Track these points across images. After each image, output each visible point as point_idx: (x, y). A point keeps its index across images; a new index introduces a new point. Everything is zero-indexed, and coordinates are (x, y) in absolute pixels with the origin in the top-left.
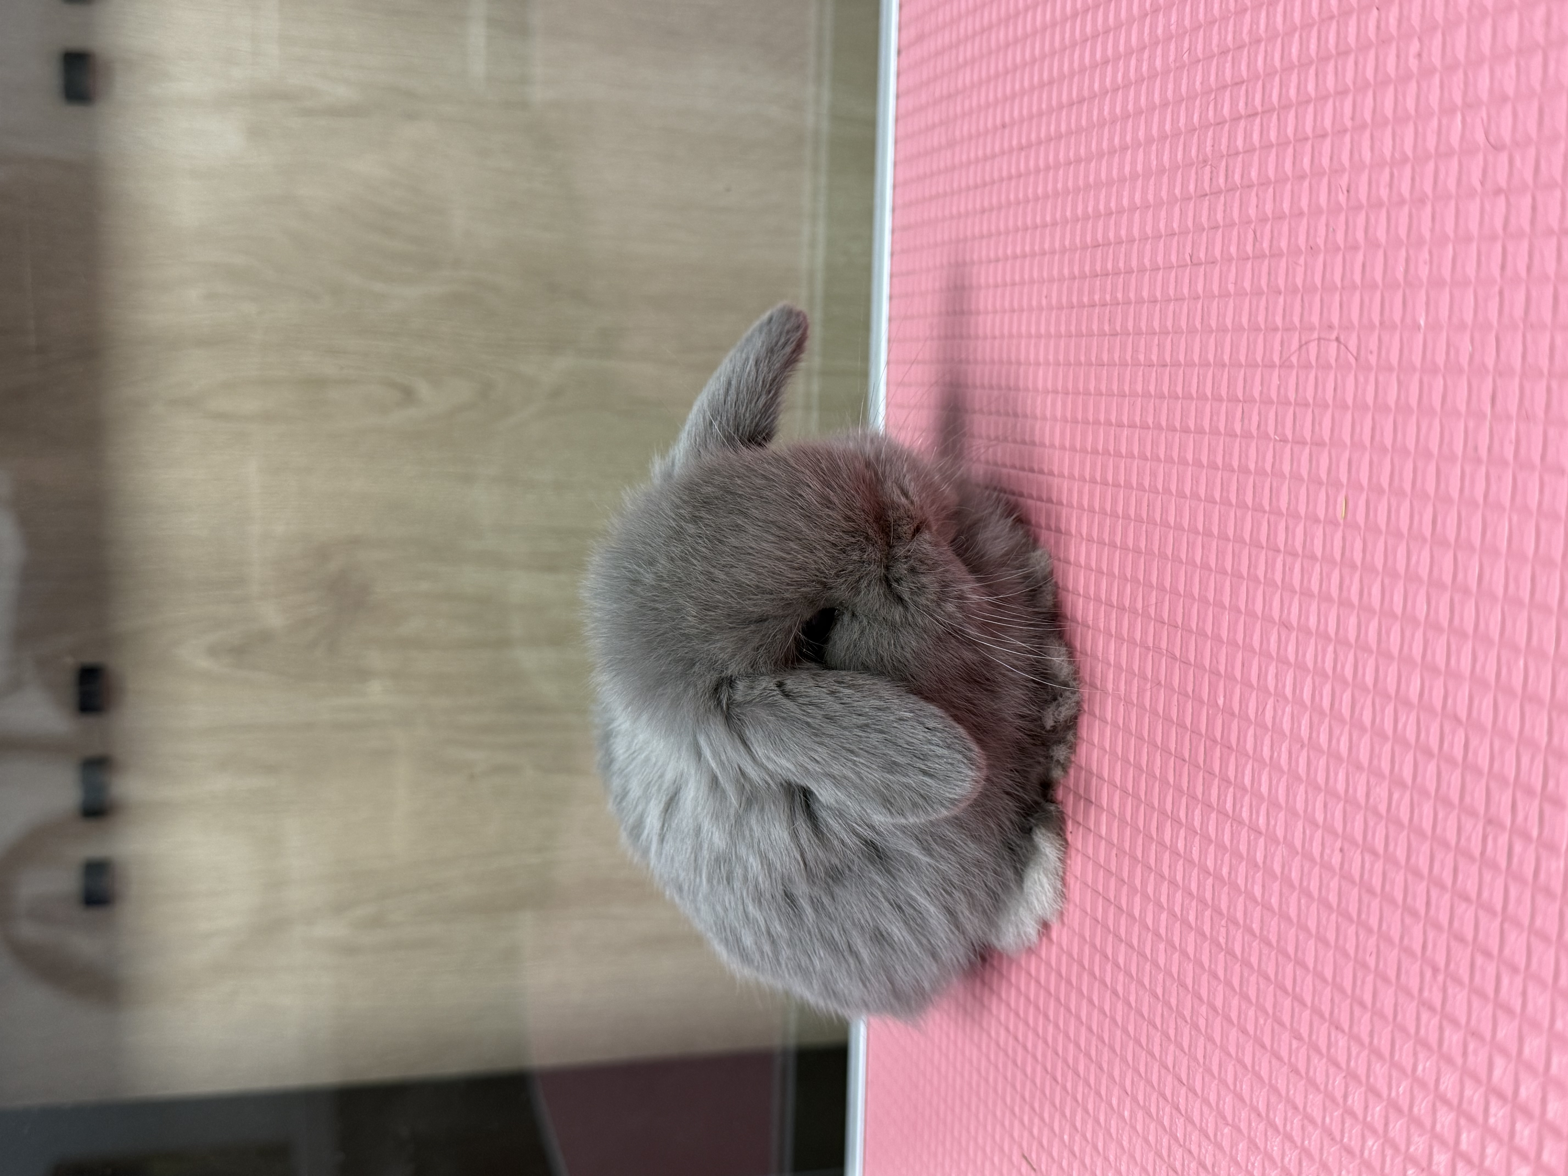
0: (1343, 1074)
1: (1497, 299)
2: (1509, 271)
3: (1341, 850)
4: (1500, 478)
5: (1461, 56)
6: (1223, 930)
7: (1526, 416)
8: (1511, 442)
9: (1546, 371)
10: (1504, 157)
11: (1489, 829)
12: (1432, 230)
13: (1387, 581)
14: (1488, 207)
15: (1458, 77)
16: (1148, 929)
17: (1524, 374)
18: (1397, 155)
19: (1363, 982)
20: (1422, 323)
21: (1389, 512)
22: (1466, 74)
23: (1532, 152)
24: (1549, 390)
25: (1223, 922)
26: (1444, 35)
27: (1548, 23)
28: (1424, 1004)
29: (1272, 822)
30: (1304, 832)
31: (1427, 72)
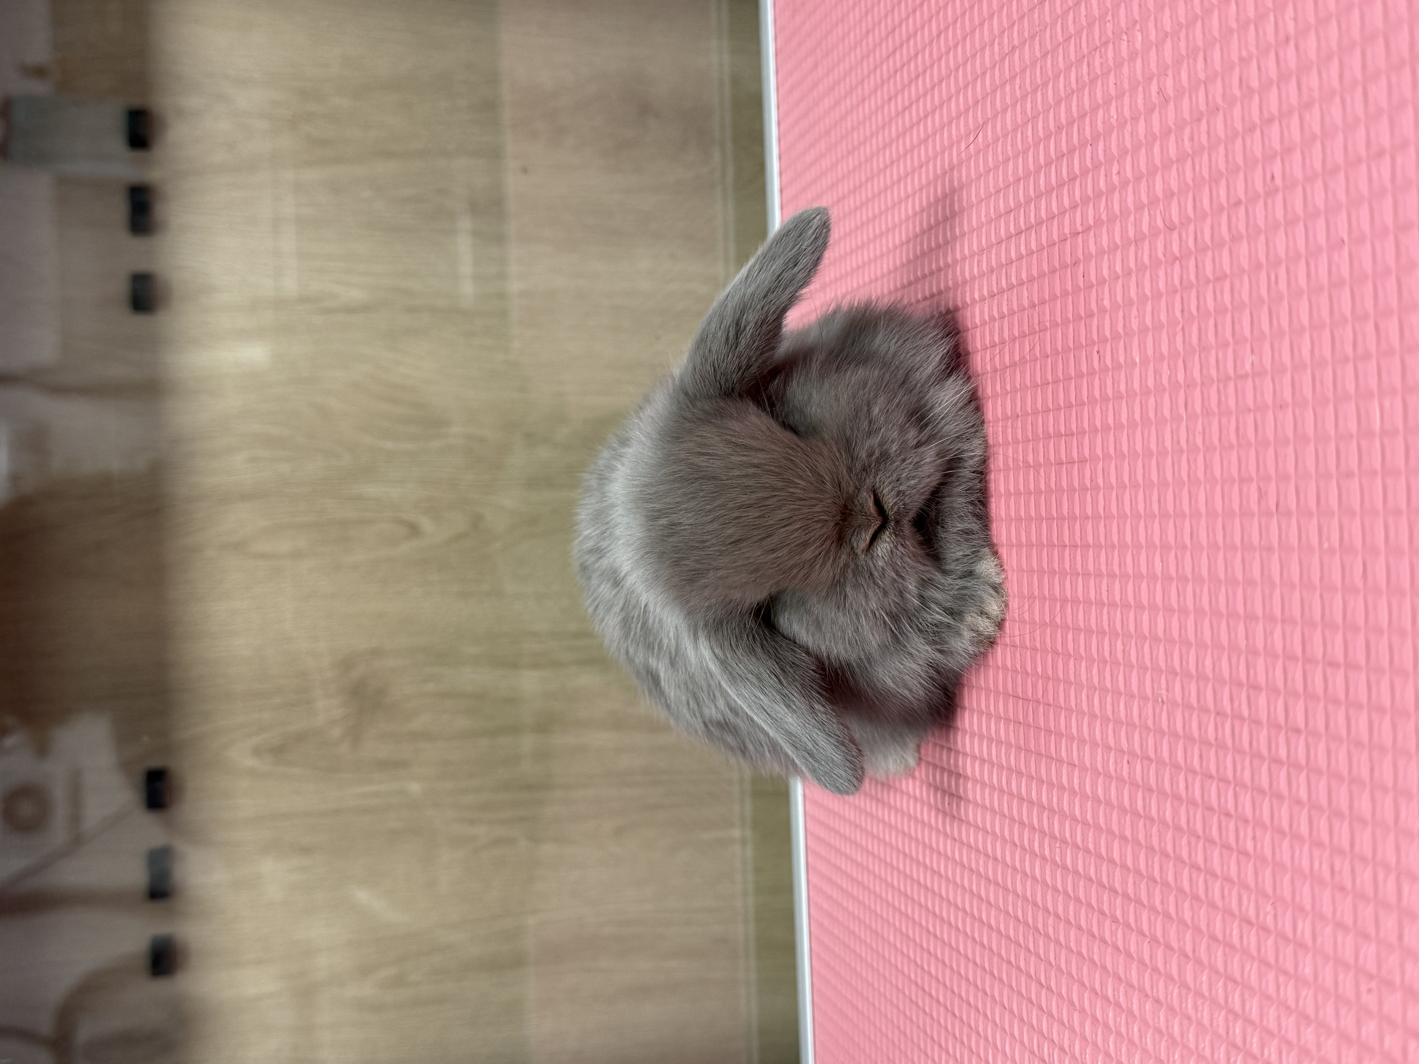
0: (1148, 940)
1: (1181, 333)
2: (1186, 313)
3: (1128, 762)
4: (1195, 460)
5: (1144, 170)
6: (1058, 850)
7: (1207, 412)
8: (1199, 433)
9: (1215, 379)
10: (1175, 235)
11: (1218, 718)
12: (1137, 294)
13: (1135, 552)
14: (1169, 270)
15: (1143, 184)
16: (1008, 866)
17: (1203, 384)
18: (1111, 245)
19: (1153, 862)
20: (1138, 360)
21: (1131, 500)
22: (1147, 180)
23: (1192, 228)
24: (1219, 391)
25: (1058, 845)
26: (1132, 156)
27: (1192, 139)
28: (1193, 867)
29: (1082, 754)
30: (1103, 757)
31: (1125, 183)
